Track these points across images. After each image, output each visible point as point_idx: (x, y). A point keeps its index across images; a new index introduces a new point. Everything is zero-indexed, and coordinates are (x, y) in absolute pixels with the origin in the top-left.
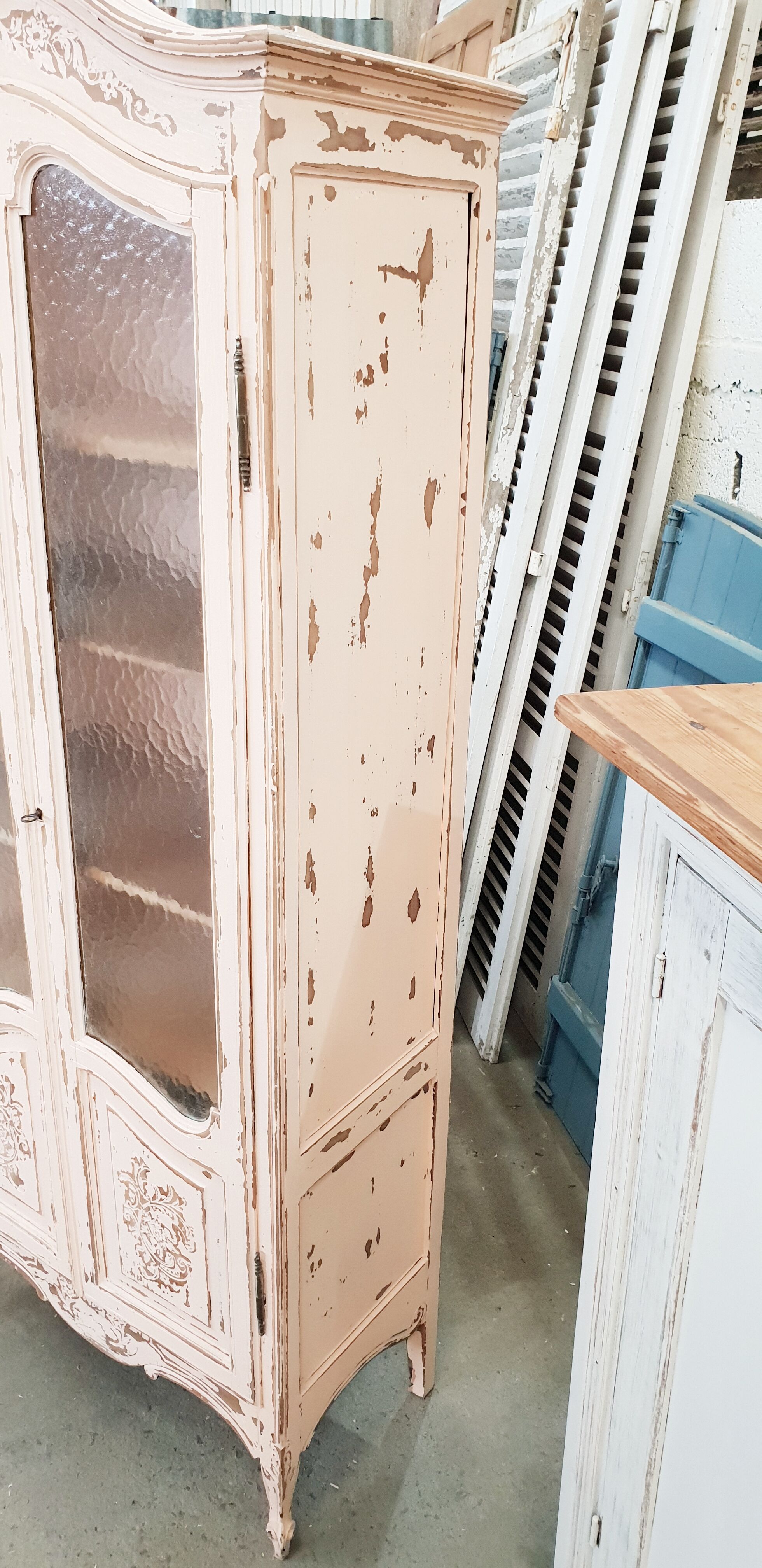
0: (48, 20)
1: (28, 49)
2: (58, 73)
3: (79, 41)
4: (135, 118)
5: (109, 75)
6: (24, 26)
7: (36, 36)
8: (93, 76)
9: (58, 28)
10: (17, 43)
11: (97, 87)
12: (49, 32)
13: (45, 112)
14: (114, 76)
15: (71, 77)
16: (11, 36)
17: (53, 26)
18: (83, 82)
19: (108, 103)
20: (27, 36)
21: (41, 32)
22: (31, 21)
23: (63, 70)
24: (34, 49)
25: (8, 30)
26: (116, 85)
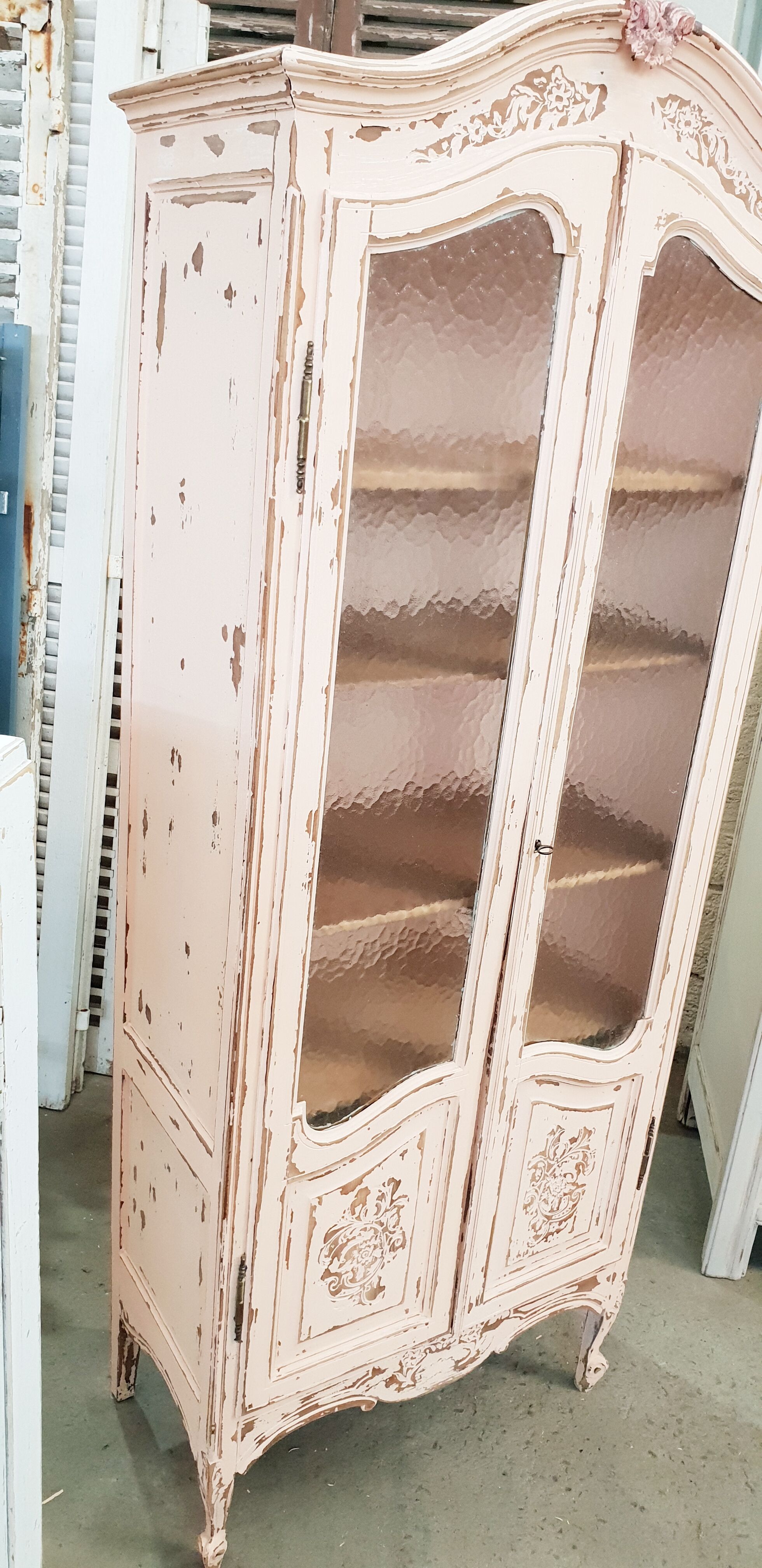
0: (703, 114)
1: (678, 132)
2: (700, 161)
3: (725, 141)
4: (756, 214)
5: (743, 175)
6: (679, 111)
7: (688, 124)
8: (729, 172)
9: (710, 123)
10: (668, 124)
11: (731, 181)
12: (700, 124)
13: (700, 193)
14: (747, 177)
15: (711, 167)
16: (664, 115)
17: (706, 121)
18: (721, 175)
19: (737, 196)
20: (679, 121)
21: (693, 121)
22: (686, 109)
23: (705, 160)
24: (684, 133)
25: (662, 109)
26: (747, 184)
